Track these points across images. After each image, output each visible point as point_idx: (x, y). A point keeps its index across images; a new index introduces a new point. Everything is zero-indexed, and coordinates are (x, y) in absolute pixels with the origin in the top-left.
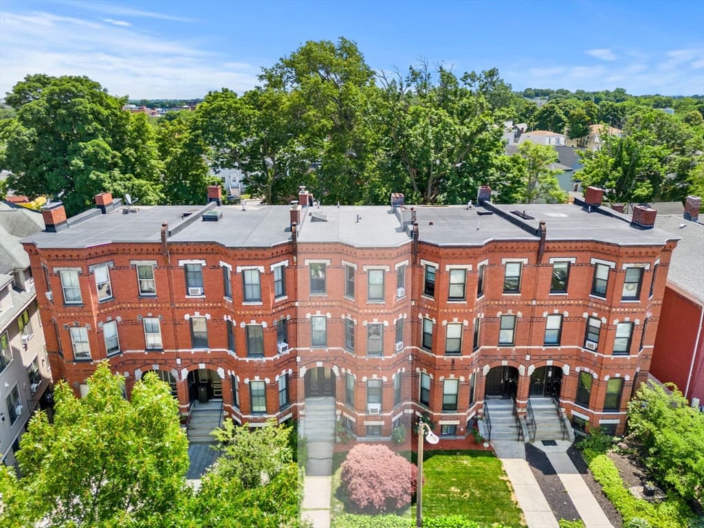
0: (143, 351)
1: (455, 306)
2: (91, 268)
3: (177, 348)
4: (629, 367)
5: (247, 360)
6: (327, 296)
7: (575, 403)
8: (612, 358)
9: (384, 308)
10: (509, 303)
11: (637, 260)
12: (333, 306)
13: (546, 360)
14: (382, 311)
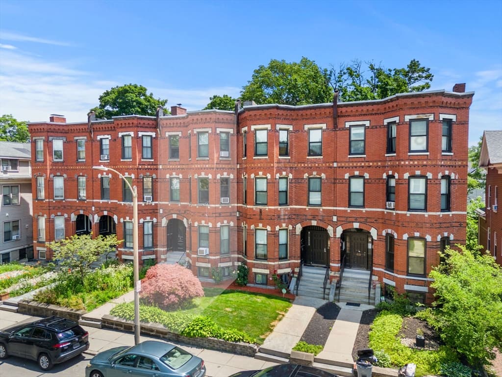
0: (76, 200)
1: (259, 161)
2: (50, 138)
3: (93, 199)
4: (428, 225)
5: (122, 203)
6: (179, 160)
7: (386, 270)
8: (408, 215)
9: (208, 164)
10: (313, 165)
11: (419, 111)
12: (184, 169)
13: (353, 222)
14: (207, 166)
